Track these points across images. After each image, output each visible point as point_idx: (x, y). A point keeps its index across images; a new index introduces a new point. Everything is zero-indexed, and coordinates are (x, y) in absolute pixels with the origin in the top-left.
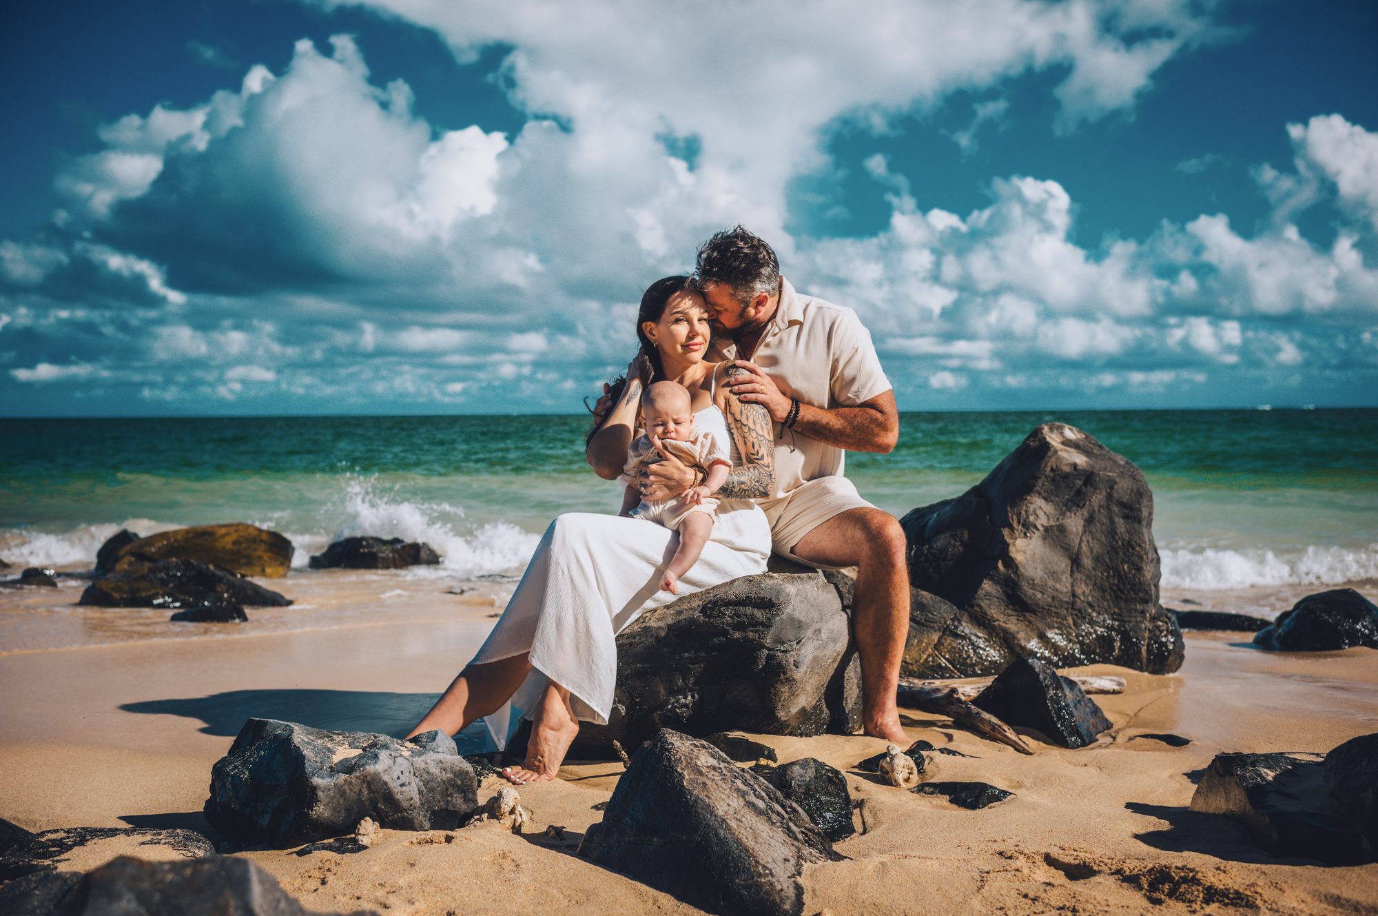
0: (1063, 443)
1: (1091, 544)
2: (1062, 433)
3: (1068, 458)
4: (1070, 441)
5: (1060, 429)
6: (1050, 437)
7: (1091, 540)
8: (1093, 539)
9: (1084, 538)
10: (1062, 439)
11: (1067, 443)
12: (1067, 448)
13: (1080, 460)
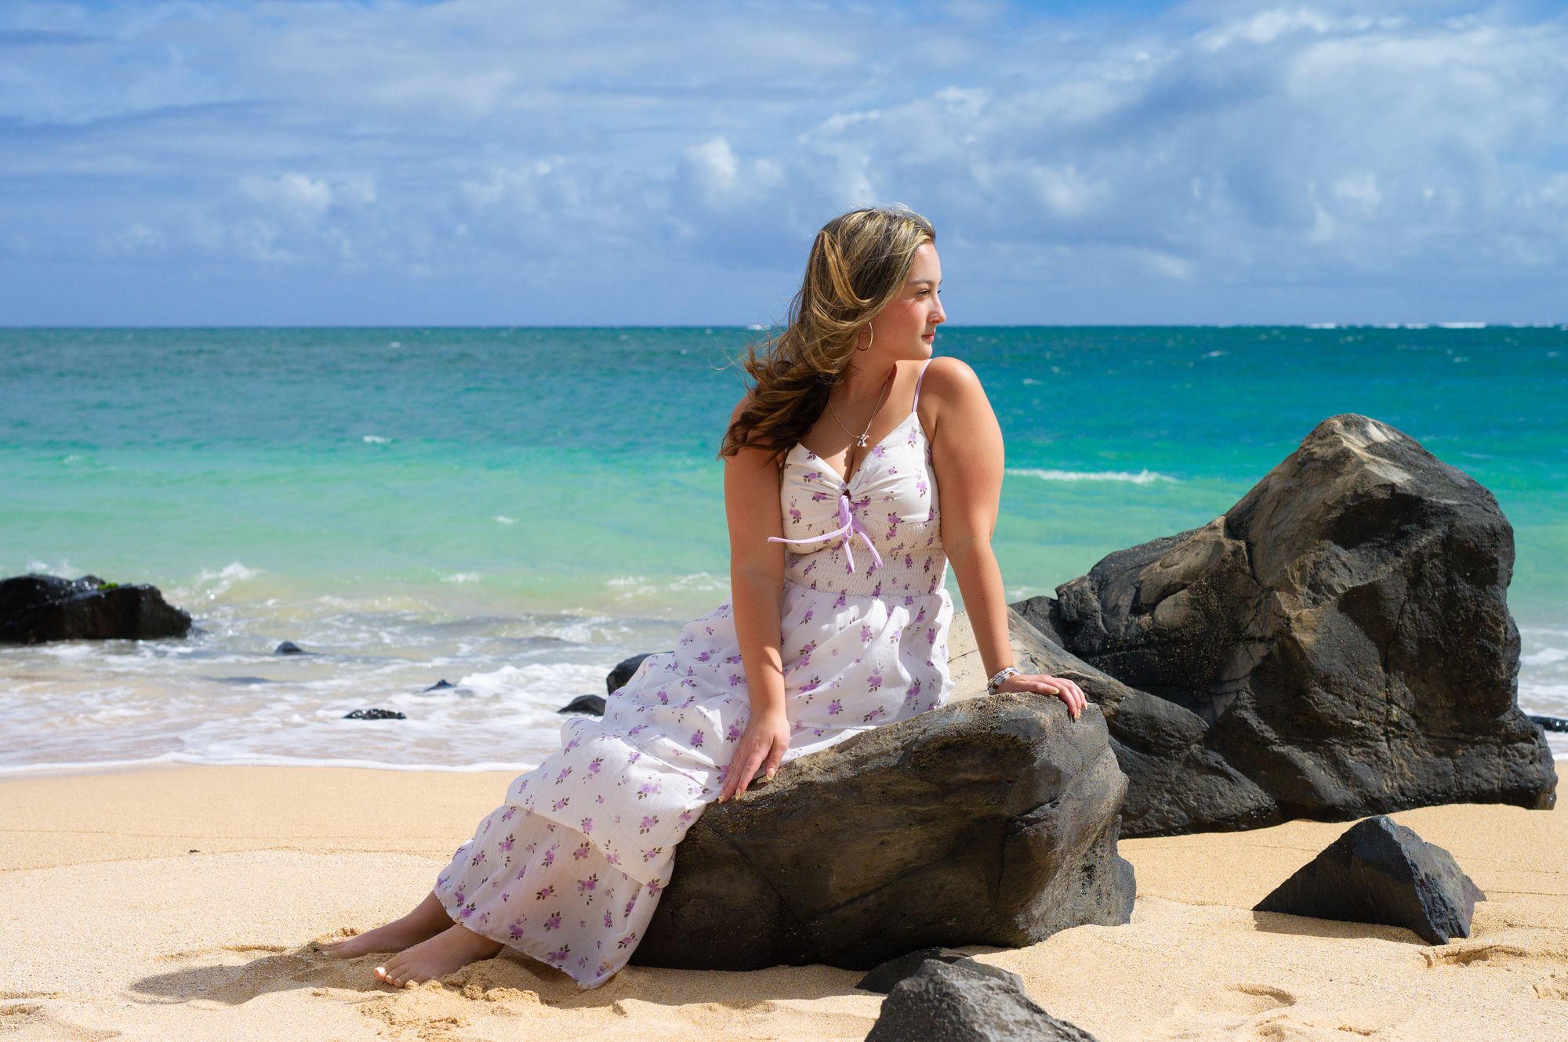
0: (1369, 449)
1: (1418, 616)
2: (1365, 434)
3: (1381, 474)
4: (1376, 444)
5: (1360, 427)
6: (1346, 438)
7: (1417, 611)
8: (1421, 609)
9: (1407, 607)
10: (1367, 443)
11: (1374, 448)
12: (1378, 459)
13: (1398, 477)
